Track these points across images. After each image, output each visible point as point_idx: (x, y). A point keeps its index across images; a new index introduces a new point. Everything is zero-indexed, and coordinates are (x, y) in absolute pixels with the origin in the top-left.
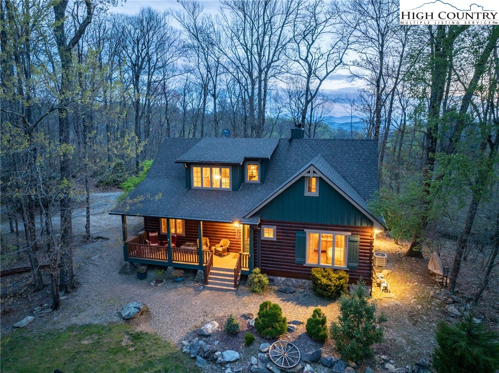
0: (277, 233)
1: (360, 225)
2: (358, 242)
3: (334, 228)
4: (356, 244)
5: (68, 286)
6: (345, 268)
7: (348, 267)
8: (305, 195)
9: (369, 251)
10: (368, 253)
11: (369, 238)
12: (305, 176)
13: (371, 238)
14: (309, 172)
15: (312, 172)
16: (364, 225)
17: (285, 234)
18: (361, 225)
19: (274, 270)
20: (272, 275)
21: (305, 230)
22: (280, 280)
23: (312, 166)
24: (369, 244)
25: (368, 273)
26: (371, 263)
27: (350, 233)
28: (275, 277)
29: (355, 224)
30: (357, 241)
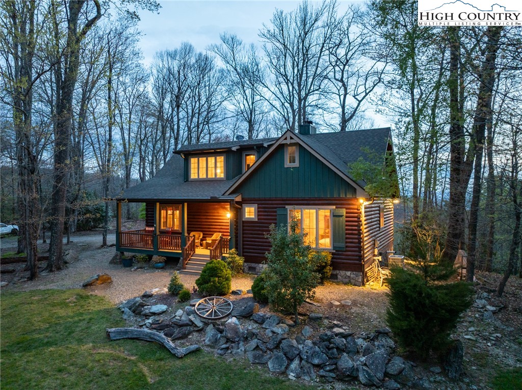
0: (259, 213)
1: (344, 196)
2: (344, 217)
3: (317, 202)
4: (341, 219)
5: (54, 266)
6: (330, 249)
7: (334, 248)
8: (286, 166)
9: (356, 228)
10: (355, 230)
11: (356, 211)
12: (282, 143)
13: (358, 211)
14: (286, 139)
15: (289, 138)
16: (349, 196)
17: (266, 213)
18: (346, 196)
19: (255, 256)
20: (254, 263)
21: (287, 207)
22: (262, 267)
23: (289, 131)
24: (356, 219)
25: (357, 256)
26: (360, 242)
27: (334, 207)
28: (257, 265)
29: (339, 195)
30: (342, 216)
